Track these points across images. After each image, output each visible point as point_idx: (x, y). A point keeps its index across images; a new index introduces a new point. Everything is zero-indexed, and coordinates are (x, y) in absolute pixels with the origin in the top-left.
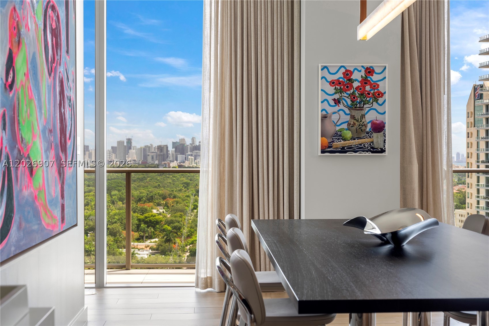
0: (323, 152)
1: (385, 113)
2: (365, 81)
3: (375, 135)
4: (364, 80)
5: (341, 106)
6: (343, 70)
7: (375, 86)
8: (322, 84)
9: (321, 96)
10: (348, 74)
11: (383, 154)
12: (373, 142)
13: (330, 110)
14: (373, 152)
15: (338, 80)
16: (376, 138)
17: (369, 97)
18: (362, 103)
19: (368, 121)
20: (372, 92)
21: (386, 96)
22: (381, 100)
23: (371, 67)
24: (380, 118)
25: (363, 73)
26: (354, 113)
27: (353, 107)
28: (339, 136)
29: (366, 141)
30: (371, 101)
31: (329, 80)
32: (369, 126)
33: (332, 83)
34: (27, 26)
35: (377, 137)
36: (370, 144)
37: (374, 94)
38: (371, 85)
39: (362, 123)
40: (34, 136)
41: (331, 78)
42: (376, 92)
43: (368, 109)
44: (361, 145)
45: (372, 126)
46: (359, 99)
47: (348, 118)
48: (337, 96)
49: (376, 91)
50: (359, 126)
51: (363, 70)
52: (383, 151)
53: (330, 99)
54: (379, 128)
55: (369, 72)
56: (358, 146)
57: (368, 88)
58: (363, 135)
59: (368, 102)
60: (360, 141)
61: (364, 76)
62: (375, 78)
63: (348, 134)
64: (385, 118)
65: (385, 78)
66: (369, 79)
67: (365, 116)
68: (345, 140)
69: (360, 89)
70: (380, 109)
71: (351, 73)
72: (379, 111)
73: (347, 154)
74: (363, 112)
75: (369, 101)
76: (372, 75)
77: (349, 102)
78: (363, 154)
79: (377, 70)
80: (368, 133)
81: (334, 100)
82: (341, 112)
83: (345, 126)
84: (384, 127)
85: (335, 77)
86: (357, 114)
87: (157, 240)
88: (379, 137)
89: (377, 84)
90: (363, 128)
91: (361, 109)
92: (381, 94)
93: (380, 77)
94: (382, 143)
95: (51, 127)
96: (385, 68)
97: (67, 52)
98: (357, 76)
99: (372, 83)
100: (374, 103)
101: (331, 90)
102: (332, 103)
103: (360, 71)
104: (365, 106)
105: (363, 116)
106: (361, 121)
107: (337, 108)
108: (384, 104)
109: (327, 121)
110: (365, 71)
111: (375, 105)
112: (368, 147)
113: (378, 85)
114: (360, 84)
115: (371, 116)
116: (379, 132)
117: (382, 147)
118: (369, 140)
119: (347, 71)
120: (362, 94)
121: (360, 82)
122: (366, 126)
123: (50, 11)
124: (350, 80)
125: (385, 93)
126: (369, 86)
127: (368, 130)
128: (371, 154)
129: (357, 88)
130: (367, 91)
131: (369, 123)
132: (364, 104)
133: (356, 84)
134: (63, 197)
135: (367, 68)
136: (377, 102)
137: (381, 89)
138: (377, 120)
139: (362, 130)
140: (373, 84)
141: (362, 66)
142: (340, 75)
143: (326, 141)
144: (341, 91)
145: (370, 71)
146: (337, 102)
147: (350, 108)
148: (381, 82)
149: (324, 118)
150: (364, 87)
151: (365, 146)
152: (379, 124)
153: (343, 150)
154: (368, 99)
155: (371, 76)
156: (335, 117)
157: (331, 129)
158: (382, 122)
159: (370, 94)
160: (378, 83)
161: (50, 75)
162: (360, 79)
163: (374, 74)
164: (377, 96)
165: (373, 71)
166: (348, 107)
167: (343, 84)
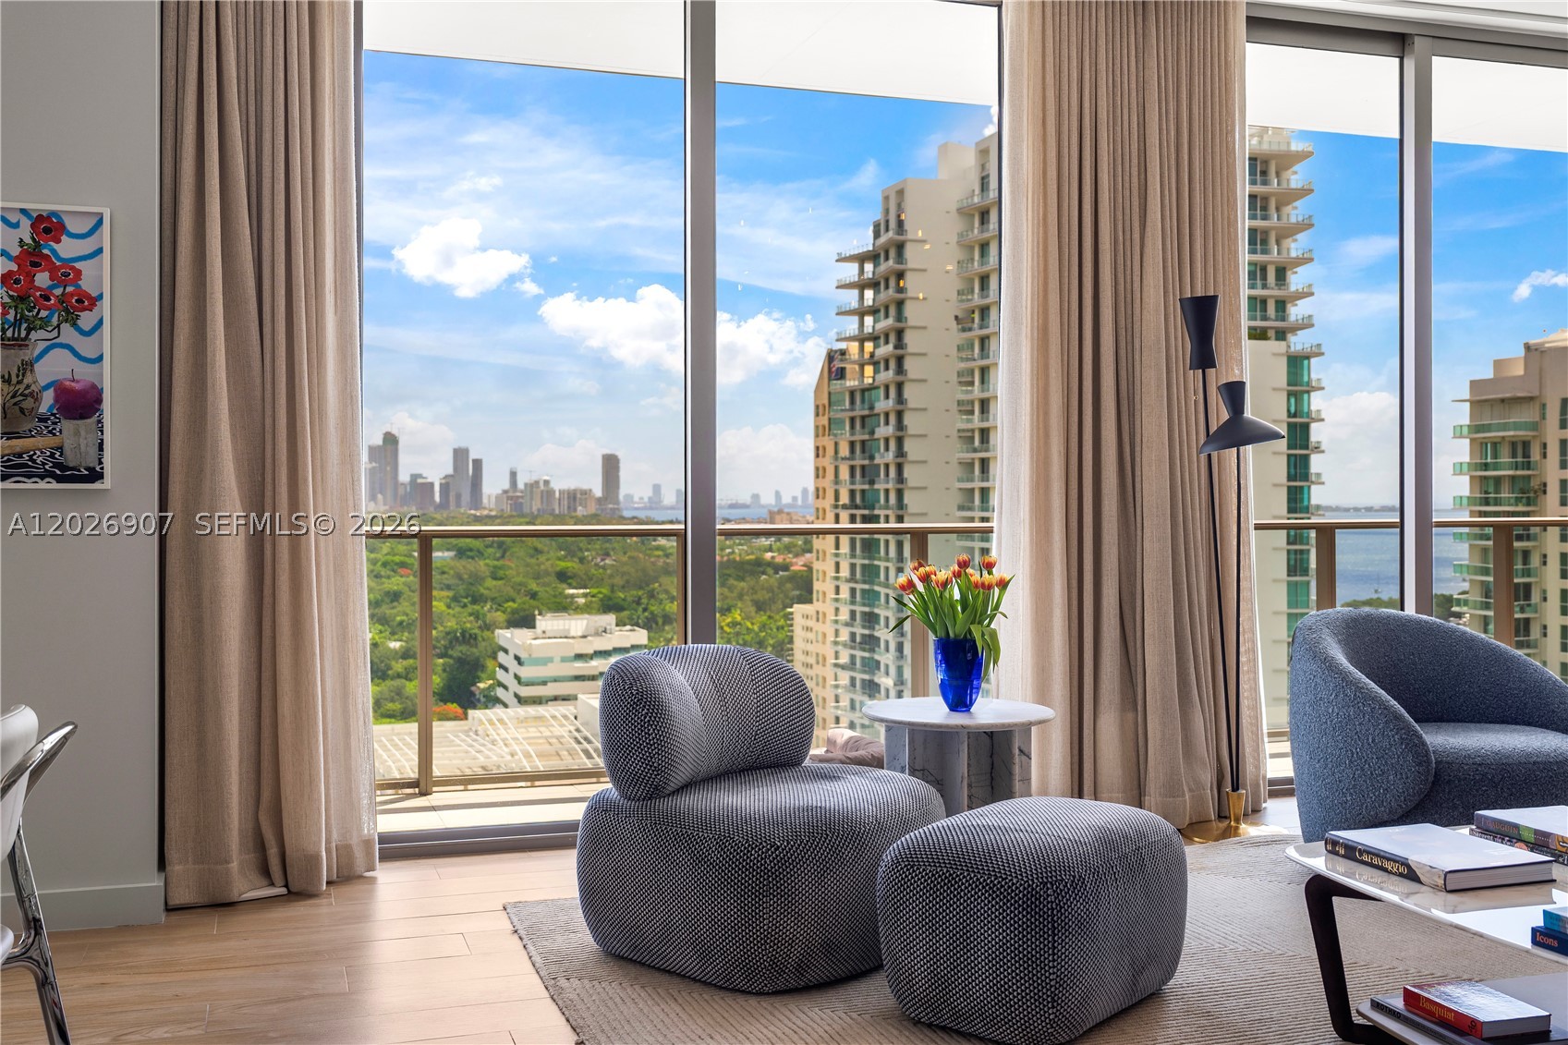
1: (100, 358)
2: (32, 258)
3: (67, 426)
4: (30, 253)
7: (67, 273)
11: (97, 486)
12: (60, 448)
14: (60, 479)
16: (72, 435)
17: (47, 308)
18: (24, 326)
19: (43, 383)
20: (58, 291)
21: (105, 307)
22: (86, 320)
23: (54, 213)
24: (84, 373)
25: (25, 232)
29: (38, 444)
30: (55, 321)
32: (48, 399)
35: (77, 433)
36: (52, 455)
37: (63, 299)
38: (53, 270)
39: (22, 387)
42: (72, 294)
43: (42, 346)
44: (20, 456)
45: (57, 399)
46: (12, 312)
49: (70, 289)
50: (13, 397)
51: (26, 224)
54: (80, 403)
55: (47, 231)
56: (9, 460)
57: (42, 279)
58: (27, 427)
59: (45, 324)
60: (17, 445)
61: (28, 240)
62: (66, 248)
64: (101, 375)
65: (100, 251)
66: (46, 251)
67: (32, 366)
69: (17, 282)
70: (85, 346)
72: (83, 353)
74: (27, 355)
75: (46, 321)
76: (58, 241)
78: (29, 485)
79: (71, 225)
80: (43, 420)
84: (99, 401)
86: (7, 360)
88: (83, 433)
89: (73, 268)
90: (28, 404)
91: (21, 343)
92: (89, 302)
93: (86, 247)
94: (94, 451)
96: (100, 222)
99: (58, 264)
100: (66, 327)
103: (16, 226)
104: (33, 335)
105: (27, 367)
106: (19, 382)
108: (99, 330)
110: (32, 226)
111: (68, 334)
112: (44, 464)
113: (78, 273)
114: (14, 267)
115: (53, 368)
116: (82, 417)
117: (93, 463)
118: (51, 442)
120: (22, 299)
121: (16, 259)
122: (37, 399)
125: (101, 297)
126: (47, 274)
127: (43, 409)
128: (54, 485)
129: (5, 279)
130: (39, 289)
131: (46, 387)
132: (29, 330)
135: (40, 218)
136: (74, 325)
137: (86, 284)
138: (73, 381)
139: (22, 410)
140: (61, 267)
141: (23, 211)
145: (48, 227)
148: (88, 261)
150: (31, 278)
151: (34, 461)
152: (81, 394)
154: (44, 314)
155: (51, 243)
158: (94, 386)
159: (49, 300)
160: (78, 265)
162: (16, 251)
163: (64, 238)
164: (77, 304)
165: (61, 228)
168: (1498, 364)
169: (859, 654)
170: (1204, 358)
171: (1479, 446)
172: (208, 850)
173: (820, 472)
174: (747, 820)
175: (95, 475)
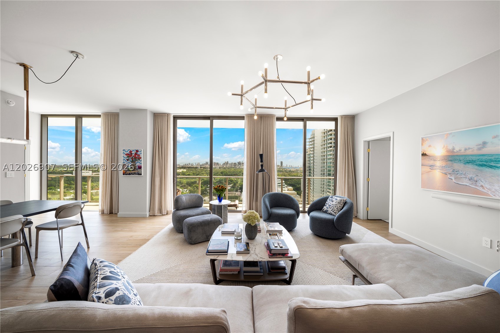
0: (123, 174)
2: (136, 154)
3: (139, 170)
5: (129, 161)
6: (129, 151)
7: (139, 155)
8: (123, 155)
9: (122, 158)
10: (131, 152)
13: (126, 162)
14: (138, 175)
15: (128, 154)
18: (135, 160)
22: (140, 160)
24: (140, 164)
25: (135, 152)
26: (133, 163)
27: (133, 161)
28: (128, 170)
29: (136, 171)
31: (125, 154)
32: (137, 167)
33: (126, 154)
38: (138, 155)
41: (126, 153)
42: (139, 157)
43: (137, 162)
48: (128, 158)
50: (134, 167)
51: (135, 151)
53: (126, 159)
54: (140, 168)
57: (137, 156)
60: (135, 171)
62: (139, 153)
63: (131, 169)
68: (130, 171)
71: (132, 152)
73: (131, 175)
75: (137, 160)
77: (131, 160)
78: (136, 175)
79: (139, 151)
80: (137, 169)
81: (127, 159)
82: (129, 163)
85: (127, 153)
91: (135, 162)
93: (140, 153)
94: (141, 172)
98: (134, 152)
101: (126, 156)
102: (126, 160)
105: (135, 164)
107: (128, 162)
111: (139, 161)
112: (137, 173)
115: (138, 164)
118: (137, 171)
119: (130, 151)
120: (135, 158)
122: (136, 167)
124: (131, 154)
125: (141, 157)
129: (133, 156)
133: (133, 155)
135: (137, 150)
142: (128, 152)
143: (124, 171)
144: (129, 157)
145: (137, 151)
146: (128, 160)
150: (136, 156)
153: (129, 174)
158: (141, 166)
159: (137, 158)
162: (134, 153)
165: (138, 151)
166: (131, 161)
167: (129, 155)
172: (154, 210)
175: (141, 174)
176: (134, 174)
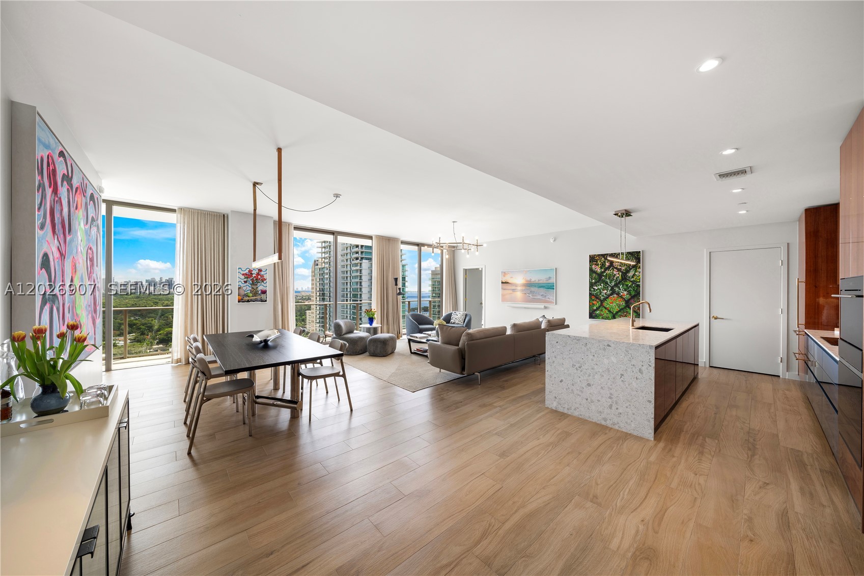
0: (239, 302)
1: (267, 286)
2: (258, 274)
5: (247, 284)
6: (248, 269)
7: (262, 276)
8: (238, 275)
9: (238, 279)
10: (250, 271)
12: (261, 298)
13: (242, 285)
15: (246, 273)
16: (263, 296)
17: (260, 280)
20: (261, 278)
21: (267, 280)
22: (265, 282)
23: (261, 269)
24: (264, 289)
25: (257, 271)
26: (253, 286)
27: (253, 284)
28: (246, 295)
29: (258, 297)
32: (260, 292)
33: (243, 274)
34: (79, 262)
40: (82, 311)
41: (242, 272)
43: (259, 285)
46: (255, 281)
47: (250, 288)
48: (245, 280)
49: (263, 278)
50: (255, 291)
52: (266, 301)
53: (242, 281)
54: (264, 292)
55: (260, 271)
58: (257, 295)
59: (259, 282)
60: (256, 297)
62: (262, 273)
63: (251, 295)
64: (267, 289)
65: (267, 273)
66: (260, 273)
68: (249, 297)
69: (256, 277)
71: (252, 271)
72: (264, 286)
73: (250, 302)
77: (251, 282)
78: (257, 302)
79: (263, 270)
80: (259, 294)
82: (247, 286)
83: (249, 292)
84: (266, 292)
85: (244, 272)
86: (255, 287)
87: (134, 334)
91: (256, 285)
92: (265, 280)
94: (266, 298)
95: (89, 304)
96: (267, 270)
97: (97, 266)
98: (255, 272)
101: (243, 277)
102: (243, 282)
105: (257, 288)
107: (245, 284)
109: (241, 290)
111: (262, 283)
112: (259, 300)
114: (256, 275)
115: (260, 287)
116: (264, 294)
120: (257, 279)
122: (258, 292)
123: (89, 250)
124: (251, 273)
126: (260, 276)
128: (261, 302)
129: (254, 277)
130: (259, 278)
131: (260, 290)
132: (257, 283)
133: (254, 275)
134: (95, 334)
135: (259, 269)
137: (265, 277)
139: (256, 293)
141: (257, 268)
142: (247, 271)
143: (240, 298)
144: (247, 278)
146: (245, 282)
147: (251, 285)
148: (265, 274)
149: (239, 288)
150: (258, 276)
153: (248, 301)
156: (244, 288)
157: (242, 293)
161: (89, 280)
164: (263, 280)
166: (250, 284)
167: (248, 275)
168: (436, 268)
169: (321, 320)
170: (396, 284)
171: (433, 281)
173: (313, 284)
174: (352, 337)
176: (256, 300)
